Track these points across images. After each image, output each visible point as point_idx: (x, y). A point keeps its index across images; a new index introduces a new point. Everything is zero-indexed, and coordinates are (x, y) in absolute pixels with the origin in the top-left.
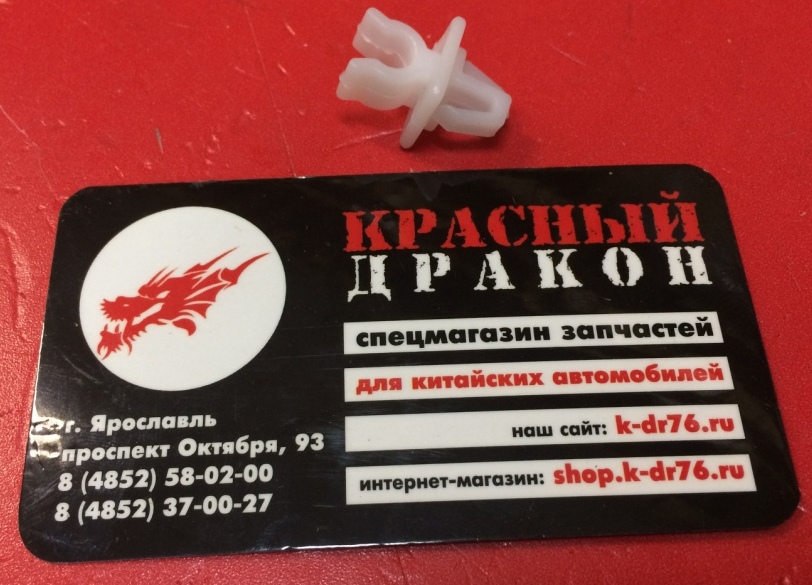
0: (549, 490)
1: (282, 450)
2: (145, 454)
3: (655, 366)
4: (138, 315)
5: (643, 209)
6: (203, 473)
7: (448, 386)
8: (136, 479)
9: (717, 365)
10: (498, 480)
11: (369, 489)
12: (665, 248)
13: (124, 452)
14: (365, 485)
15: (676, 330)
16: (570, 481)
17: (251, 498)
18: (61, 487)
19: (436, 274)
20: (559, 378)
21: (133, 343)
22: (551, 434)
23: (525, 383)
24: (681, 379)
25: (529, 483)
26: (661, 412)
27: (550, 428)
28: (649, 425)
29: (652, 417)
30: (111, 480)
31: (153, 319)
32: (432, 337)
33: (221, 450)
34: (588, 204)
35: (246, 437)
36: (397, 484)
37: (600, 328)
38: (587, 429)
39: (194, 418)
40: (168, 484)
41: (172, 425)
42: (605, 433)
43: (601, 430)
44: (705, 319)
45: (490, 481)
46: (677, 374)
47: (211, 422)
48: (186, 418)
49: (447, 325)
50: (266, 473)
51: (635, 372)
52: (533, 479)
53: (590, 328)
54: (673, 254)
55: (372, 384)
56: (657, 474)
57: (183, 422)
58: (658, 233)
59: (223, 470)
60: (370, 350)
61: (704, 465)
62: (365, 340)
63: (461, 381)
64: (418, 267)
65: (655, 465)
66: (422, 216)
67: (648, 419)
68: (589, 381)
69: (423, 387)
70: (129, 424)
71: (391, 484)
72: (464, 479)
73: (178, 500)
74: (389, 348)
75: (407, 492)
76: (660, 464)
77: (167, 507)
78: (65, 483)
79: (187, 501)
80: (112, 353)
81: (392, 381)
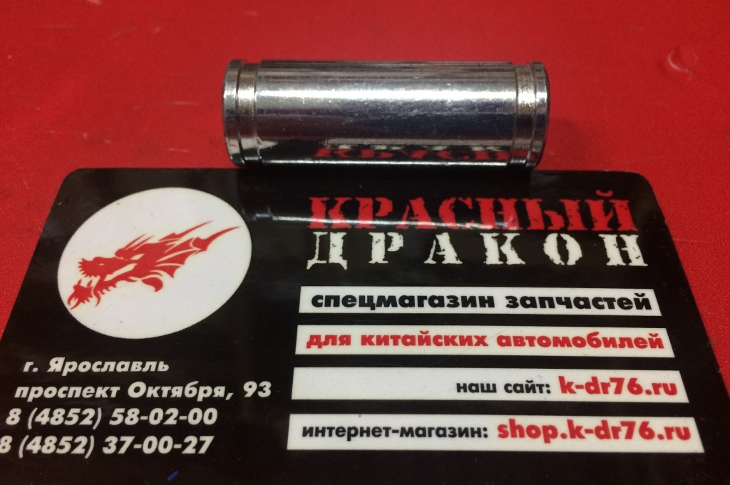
0: (493, 444)
1: (230, 396)
2: (94, 394)
3: (596, 333)
4: (111, 273)
5: (580, 204)
6: (148, 414)
7: (396, 343)
8: (82, 417)
9: (656, 335)
10: (441, 433)
11: (311, 435)
12: (602, 235)
13: (75, 391)
14: (307, 432)
15: (616, 304)
16: (514, 435)
17: (192, 439)
18: (9, 421)
19: (390, 250)
20: (503, 341)
21: (102, 296)
22: (494, 391)
23: (470, 344)
24: (622, 346)
25: (473, 436)
26: (604, 375)
27: (494, 385)
28: (593, 386)
29: (595, 379)
30: (58, 417)
31: (125, 277)
32: (382, 301)
33: (170, 393)
34: (530, 198)
35: (196, 382)
36: (340, 432)
37: (542, 300)
38: (531, 388)
39: (148, 364)
40: (112, 423)
41: (126, 369)
42: (549, 392)
43: (545, 389)
44: (643, 295)
45: (434, 432)
46: (618, 342)
47: (163, 367)
48: (140, 363)
49: (398, 292)
50: (210, 416)
51: (576, 339)
52: (477, 433)
53: (533, 299)
54: (610, 241)
55: (323, 339)
56: (602, 432)
57: (137, 366)
58: (596, 224)
59: (168, 412)
60: (324, 310)
61: (650, 426)
62: (320, 301)
63: (408, 340)
64: (374, 244)
65: (600, 424)
66: (380, 203)
67: (590, 380)
68: (532, 344)
69: (371, 344)
70: (85, 367)
71: (334, 432)
72: (407, 429)
73: (119, 439)
74: (342, 309)
75: (349, 439)
76: (605, 423)
77: (107, 445)
78: (14, 417)
79: (128, 440)
80: (81, 304)
81: (342, 338)
